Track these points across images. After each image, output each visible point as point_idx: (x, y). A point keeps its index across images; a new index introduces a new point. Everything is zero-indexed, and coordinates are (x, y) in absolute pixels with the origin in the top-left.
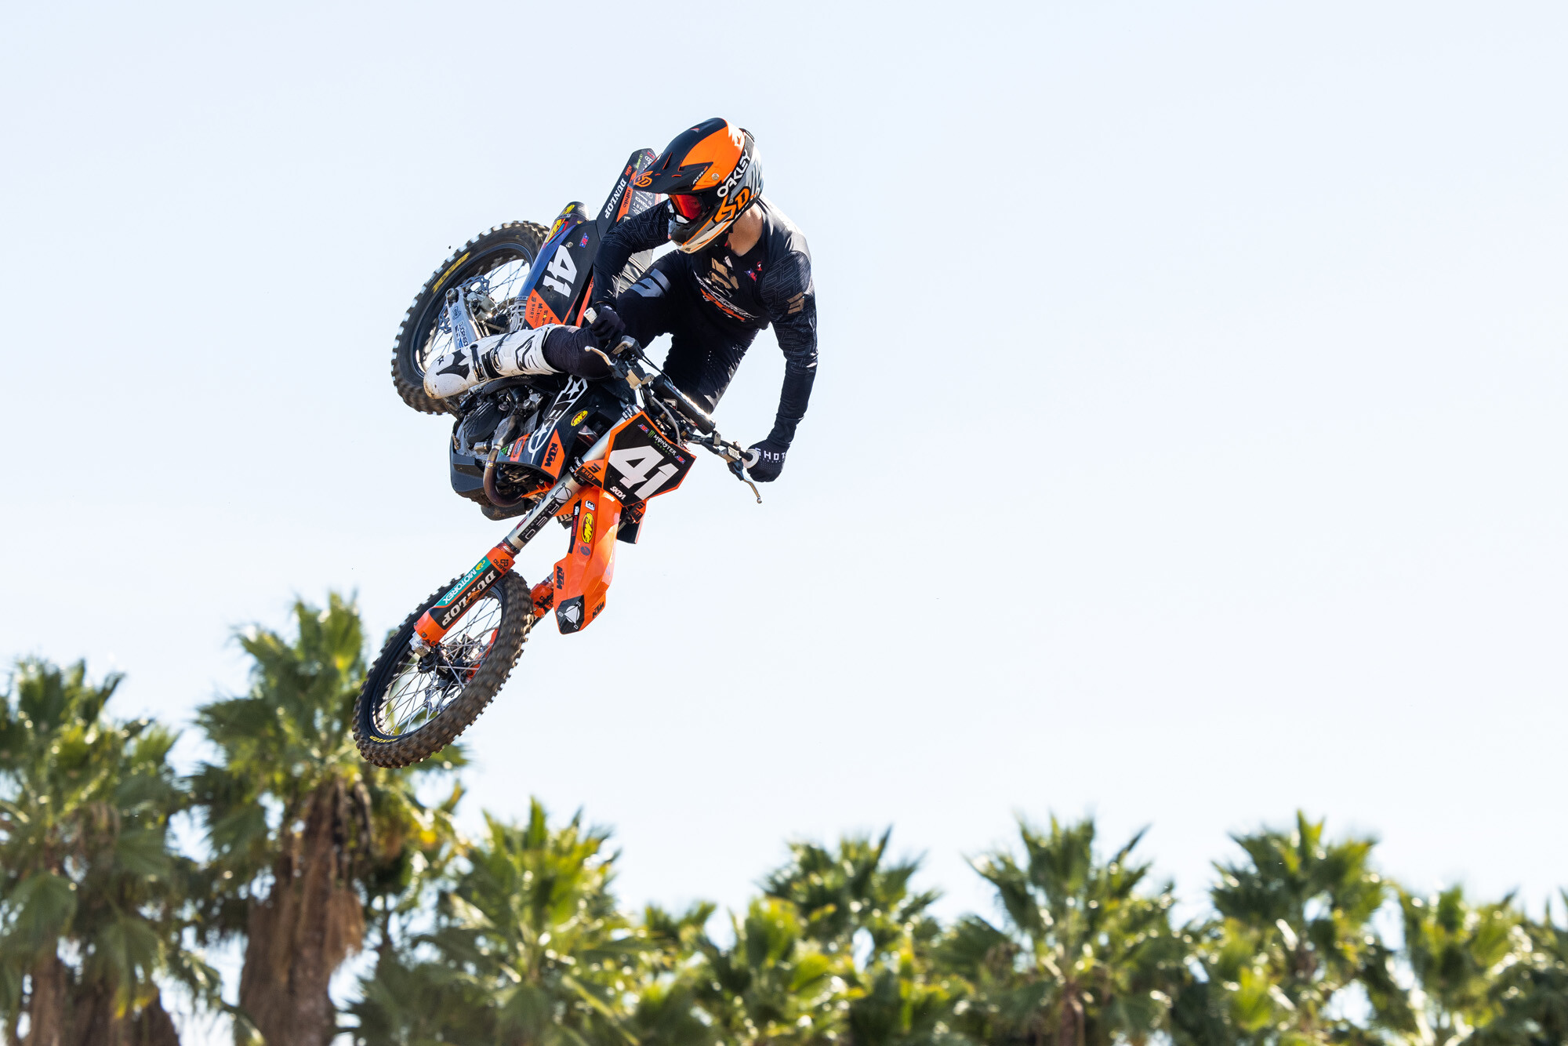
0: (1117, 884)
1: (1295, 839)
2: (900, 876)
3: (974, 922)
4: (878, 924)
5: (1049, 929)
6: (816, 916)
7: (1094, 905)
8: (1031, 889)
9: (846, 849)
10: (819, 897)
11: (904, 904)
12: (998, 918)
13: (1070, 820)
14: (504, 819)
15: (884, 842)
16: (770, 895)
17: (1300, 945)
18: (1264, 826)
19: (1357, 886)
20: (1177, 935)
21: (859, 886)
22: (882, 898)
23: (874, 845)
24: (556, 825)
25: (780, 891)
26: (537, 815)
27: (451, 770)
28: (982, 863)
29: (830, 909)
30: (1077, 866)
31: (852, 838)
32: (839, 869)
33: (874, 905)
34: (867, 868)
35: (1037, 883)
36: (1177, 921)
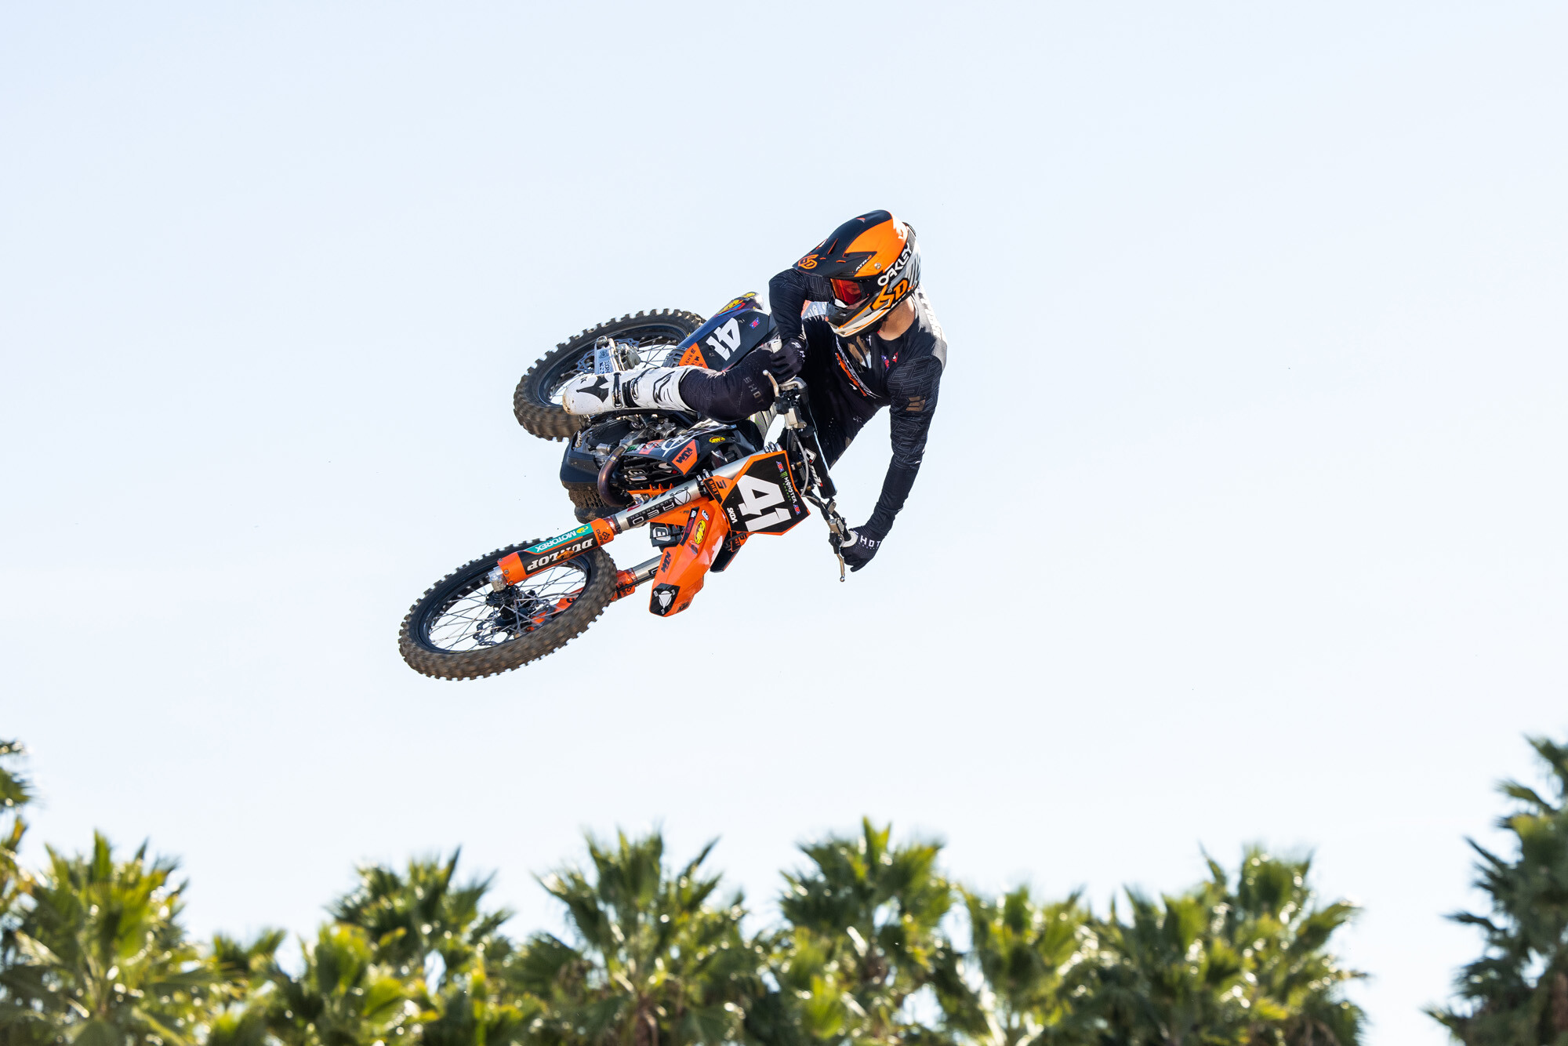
0: (687, 898)
1: (862, 848)
2: (473, 895)
3: (545, 940)
4: (449, 946)
5: (620, 945)
6: (386, 940)
7: (665, 919)
8: (601, 906)
9: (414, 871)
10: (389, 921)
11: (475, 924)
12: (569, 935)
13: (638, 834)
14: (68, 854)
15: (453, 864)
16: (340, 920)
17: (870, 950)
18: (831, 834)
19: (925, 892)
20: (747, 944)
21: (428, 908)
22: (453, 920)
23: (443, 865)
24: (121, 857)
25: (350, 916)
26: (102, 849)
27: (13, 807)
28: (551, 882)
29: (401, 932)
30: (647, 881)
31: (420, 860)
32: (407, 892)
33: (445, 926)
34: (437, 890)
35: (607, 900)
36: (748, 931)
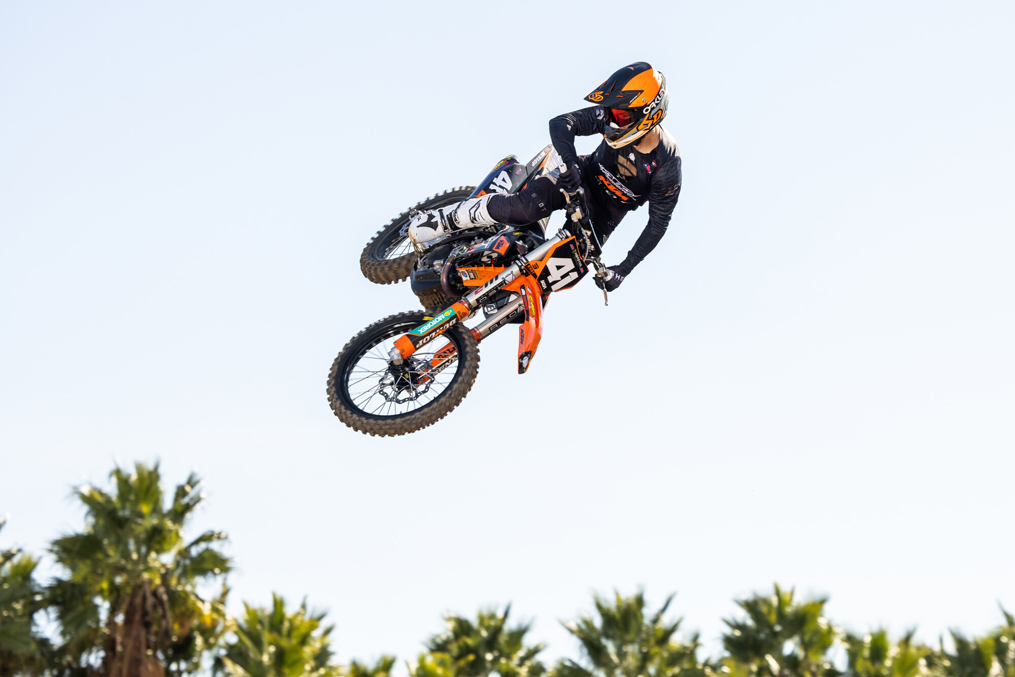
0: (660, 634)
1: (775, 601)
2: (518, 636)
3: (568, 664)
4: (504, 668)
5: (616, 667)
6: (462, 663)
7: (645, 650)
8: (604, 641)
9: (481, 619)
10: (466, 651)
11: (521, 653)
12: (584, 662)
13: (628, 594)
14: (255, 604)
15: (506, 615)
16: (432, 651)
17: (781, 671)
18: (755, 594)
19: (817, 631)
20: (699, 667)
21: (491, 643)
22: (506, 650)
23: (500, 614)
24: (290, 610)
25: (440, 647)
26: (279, 604)
27: (220, 573)
28: (573, 626)
29: (471, 657)
30: (633, 625)
31: (485, 613)
32: (477, 633)
33: (502, 654)
34: (496, 631)
35: (608, 637)
36: (701, 656)
